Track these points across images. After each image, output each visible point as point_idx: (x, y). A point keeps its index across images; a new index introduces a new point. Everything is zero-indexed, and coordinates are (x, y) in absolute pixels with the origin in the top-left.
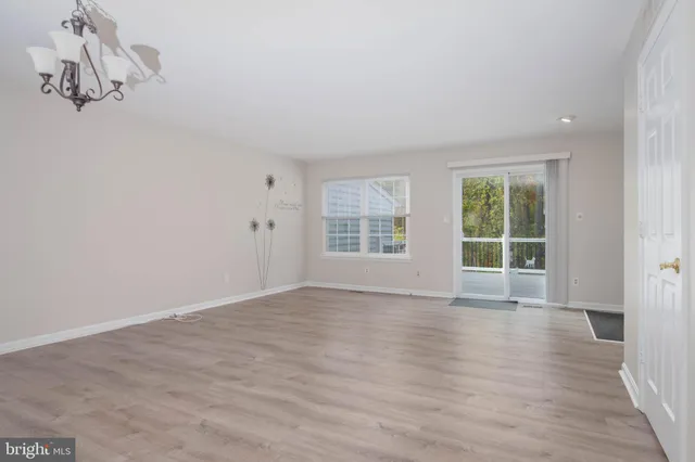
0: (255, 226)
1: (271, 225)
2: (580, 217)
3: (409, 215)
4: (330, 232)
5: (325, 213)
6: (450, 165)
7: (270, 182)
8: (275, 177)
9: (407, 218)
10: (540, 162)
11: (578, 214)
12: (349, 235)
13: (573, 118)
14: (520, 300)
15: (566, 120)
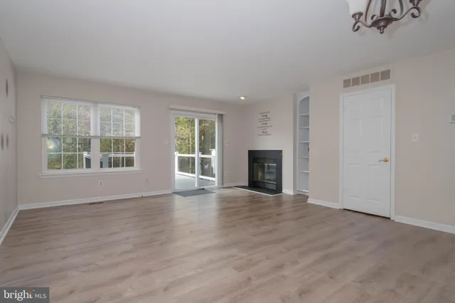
6: (172, 107)
9: (136, 141)
10: (216, 114)
12: (78, 152)
13: (246, 97)
14: (205, 187)
15: (243, 98)
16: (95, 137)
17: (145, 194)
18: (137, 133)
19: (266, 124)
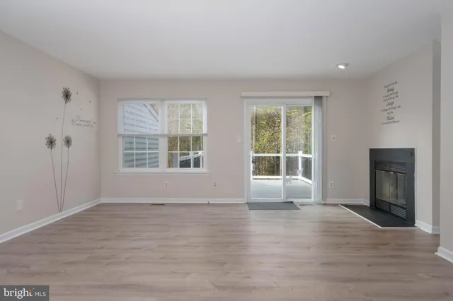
0: (51, 142)
1: (68, 142)
2: (334, 138)
3: (206, 135)
4: (126, 149)
5: (121, 131)
6: (244, 94)
7: (67, 96)
8: (71, 91)
9: (205, 138)
10: (310, 97)
11: (333, 136)
12: (147, 151)
13: (346, 65)
14: (295, 200)
15: (342, 67)
16: (162, 136)
17: (212, 201)
18: (205, 131)
19: (392, 103)
